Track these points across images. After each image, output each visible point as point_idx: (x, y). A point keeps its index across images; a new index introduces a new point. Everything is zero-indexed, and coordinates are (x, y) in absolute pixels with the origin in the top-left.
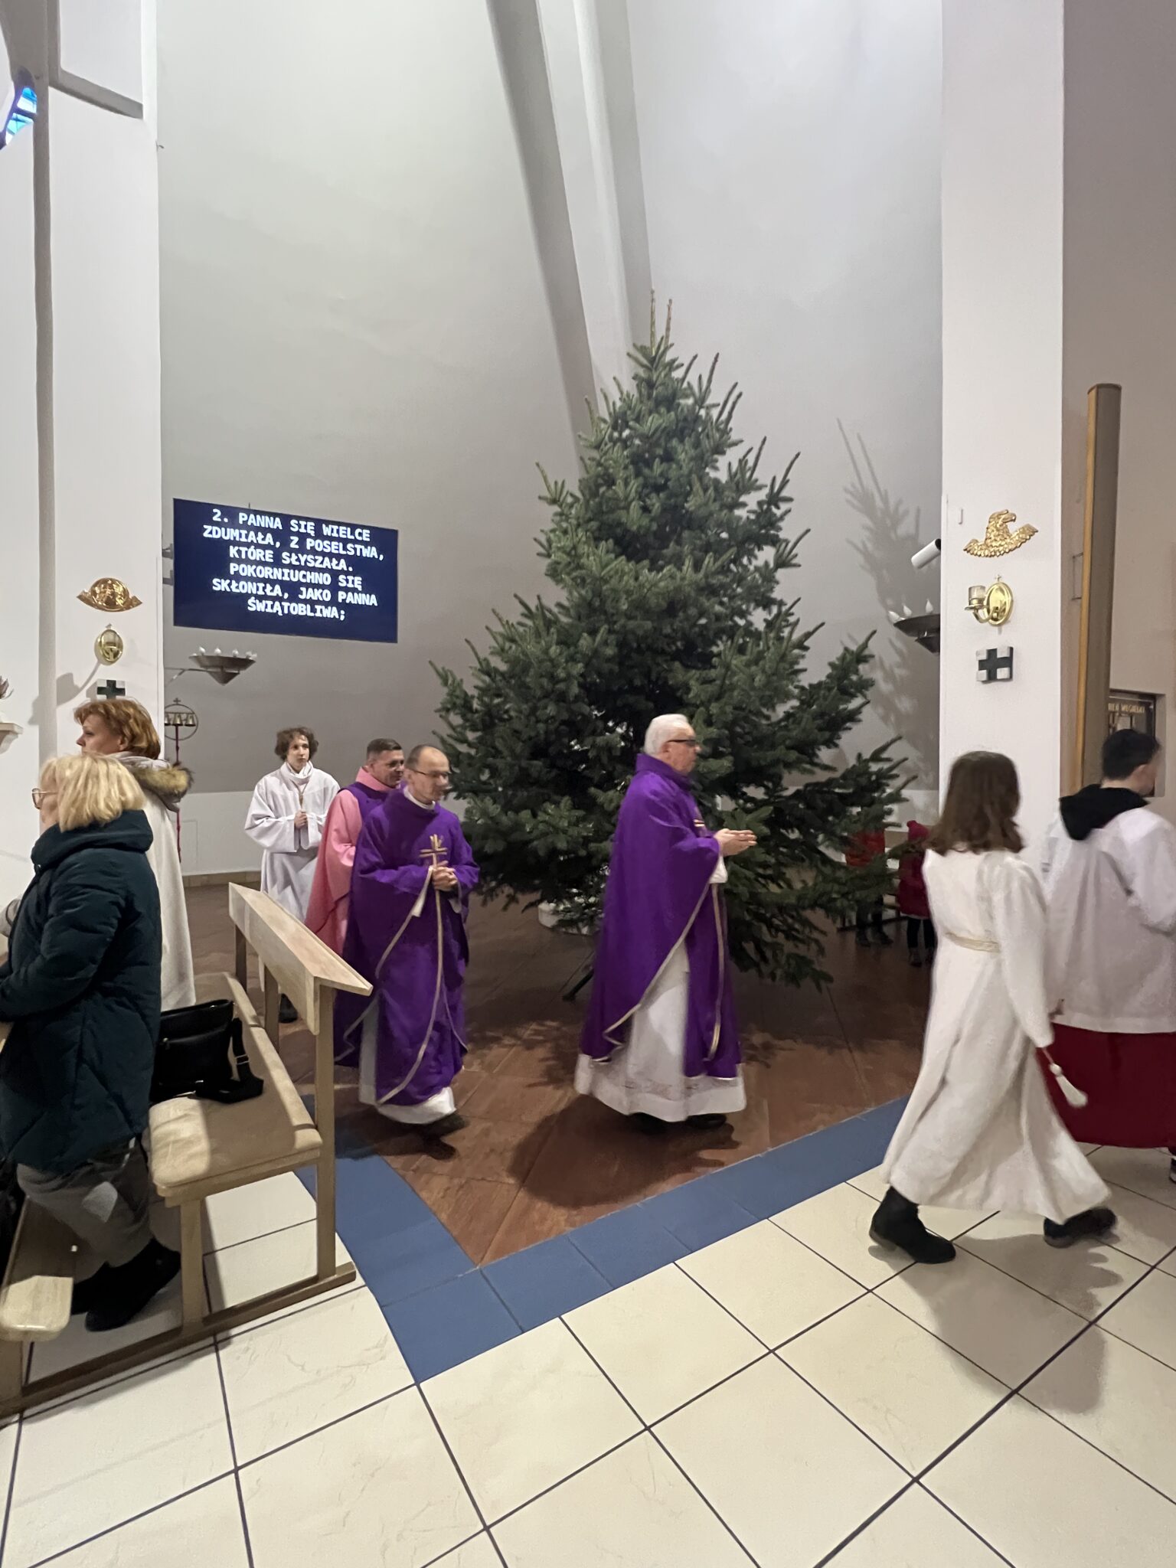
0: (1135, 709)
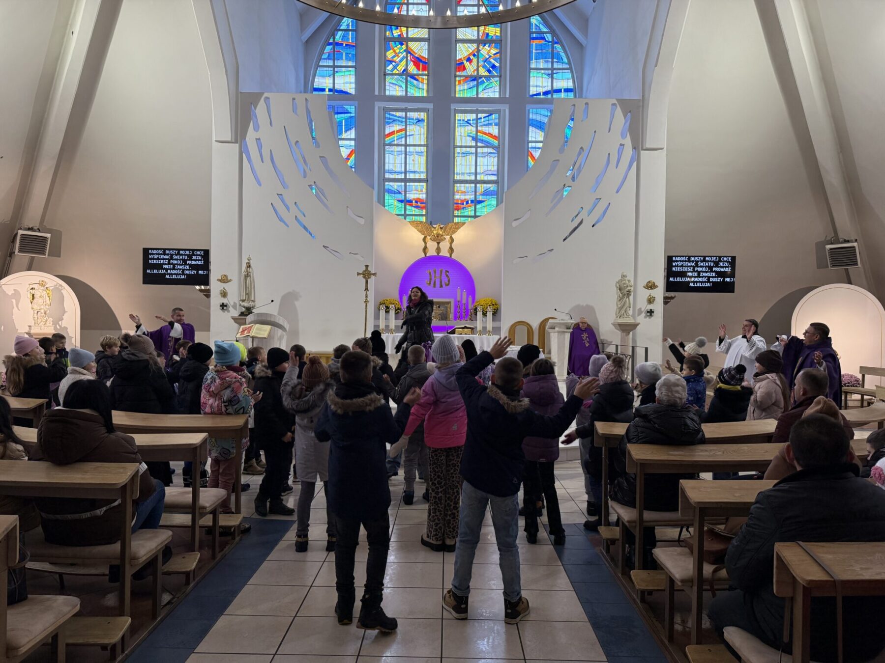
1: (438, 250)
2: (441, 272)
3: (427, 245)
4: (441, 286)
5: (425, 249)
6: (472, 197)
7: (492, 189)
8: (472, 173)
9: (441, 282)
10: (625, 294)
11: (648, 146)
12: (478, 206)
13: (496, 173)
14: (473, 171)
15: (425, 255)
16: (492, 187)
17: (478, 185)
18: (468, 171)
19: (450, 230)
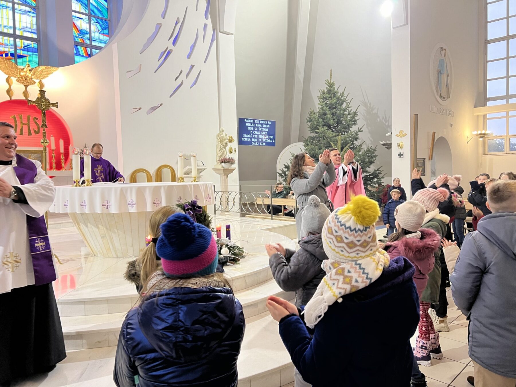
0: (421, 161)
1: (26, 93)
2: (29, 118)
3: (12, 87)
4: (30, 134)
5: (9, 92)
6: (12, 51)
7: (33, 46)
8: (11, 27)
9: (29, 129)
10: (224, 145)
11: (225, 29)
12: (19, 60)
13: (35, 32)
14: (11, 25)
15: (11, 99)
16: (34, 45)
17: (18, 40)
18: (5, 24)
19: (41, 74)
